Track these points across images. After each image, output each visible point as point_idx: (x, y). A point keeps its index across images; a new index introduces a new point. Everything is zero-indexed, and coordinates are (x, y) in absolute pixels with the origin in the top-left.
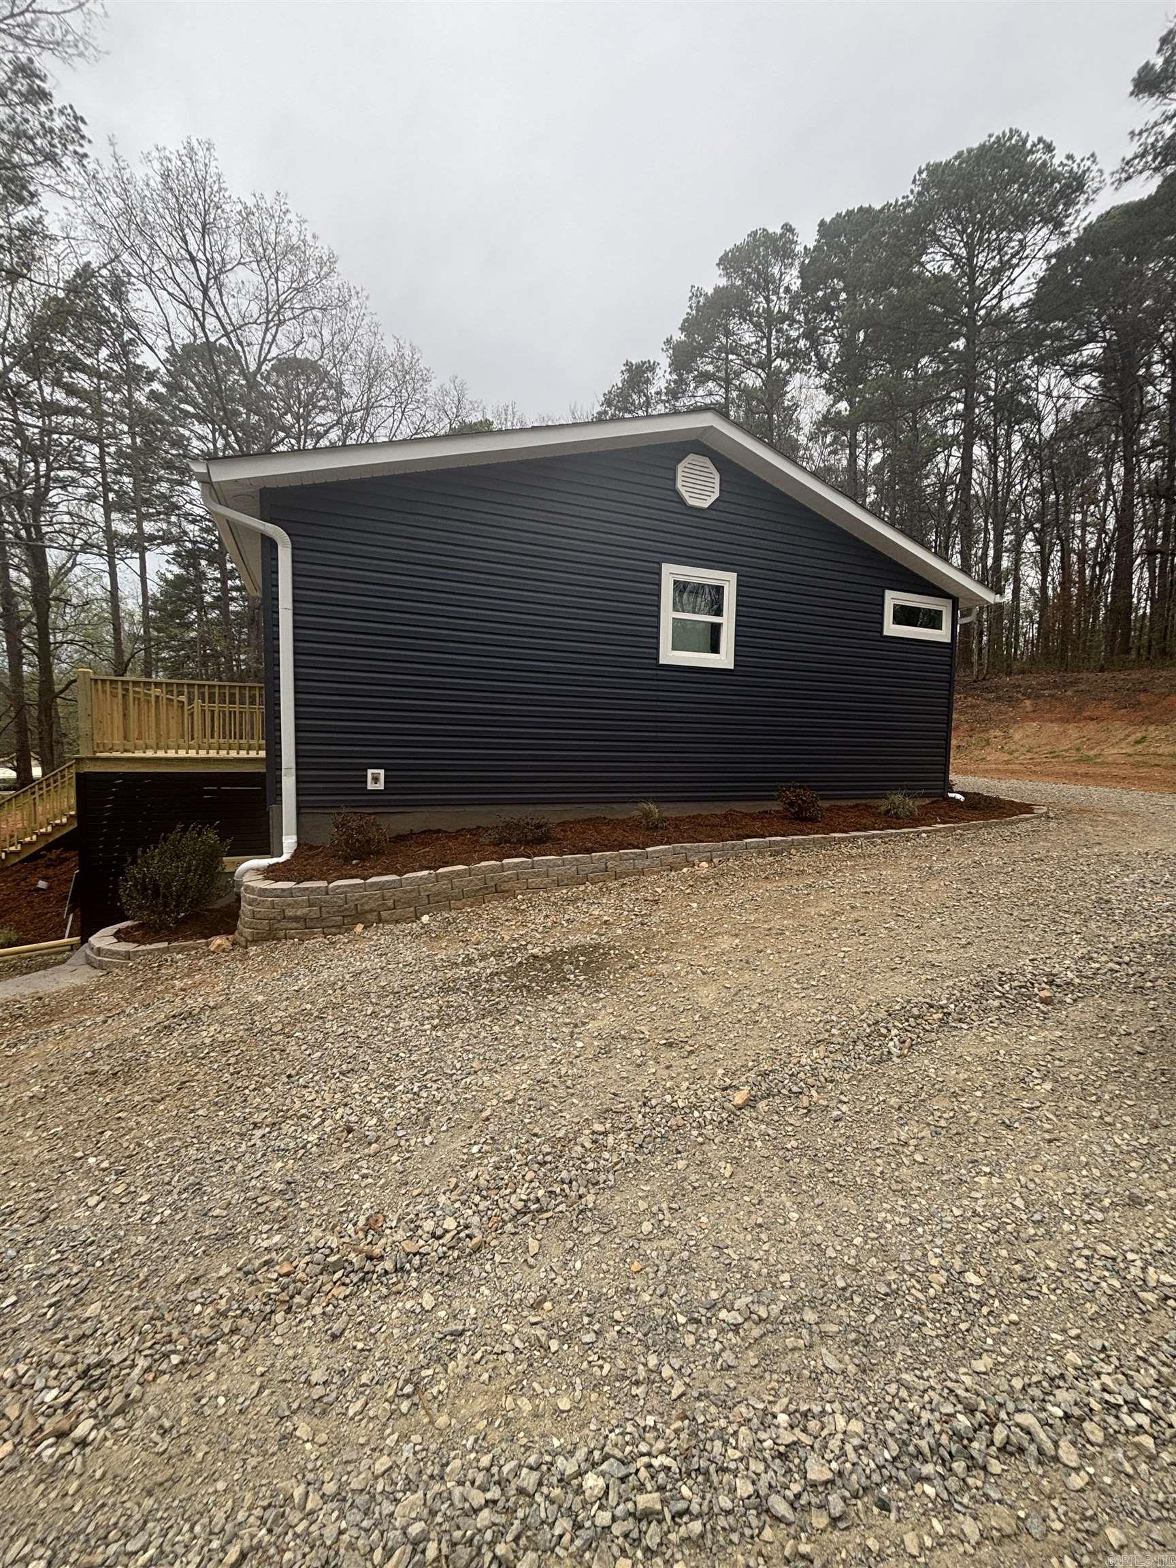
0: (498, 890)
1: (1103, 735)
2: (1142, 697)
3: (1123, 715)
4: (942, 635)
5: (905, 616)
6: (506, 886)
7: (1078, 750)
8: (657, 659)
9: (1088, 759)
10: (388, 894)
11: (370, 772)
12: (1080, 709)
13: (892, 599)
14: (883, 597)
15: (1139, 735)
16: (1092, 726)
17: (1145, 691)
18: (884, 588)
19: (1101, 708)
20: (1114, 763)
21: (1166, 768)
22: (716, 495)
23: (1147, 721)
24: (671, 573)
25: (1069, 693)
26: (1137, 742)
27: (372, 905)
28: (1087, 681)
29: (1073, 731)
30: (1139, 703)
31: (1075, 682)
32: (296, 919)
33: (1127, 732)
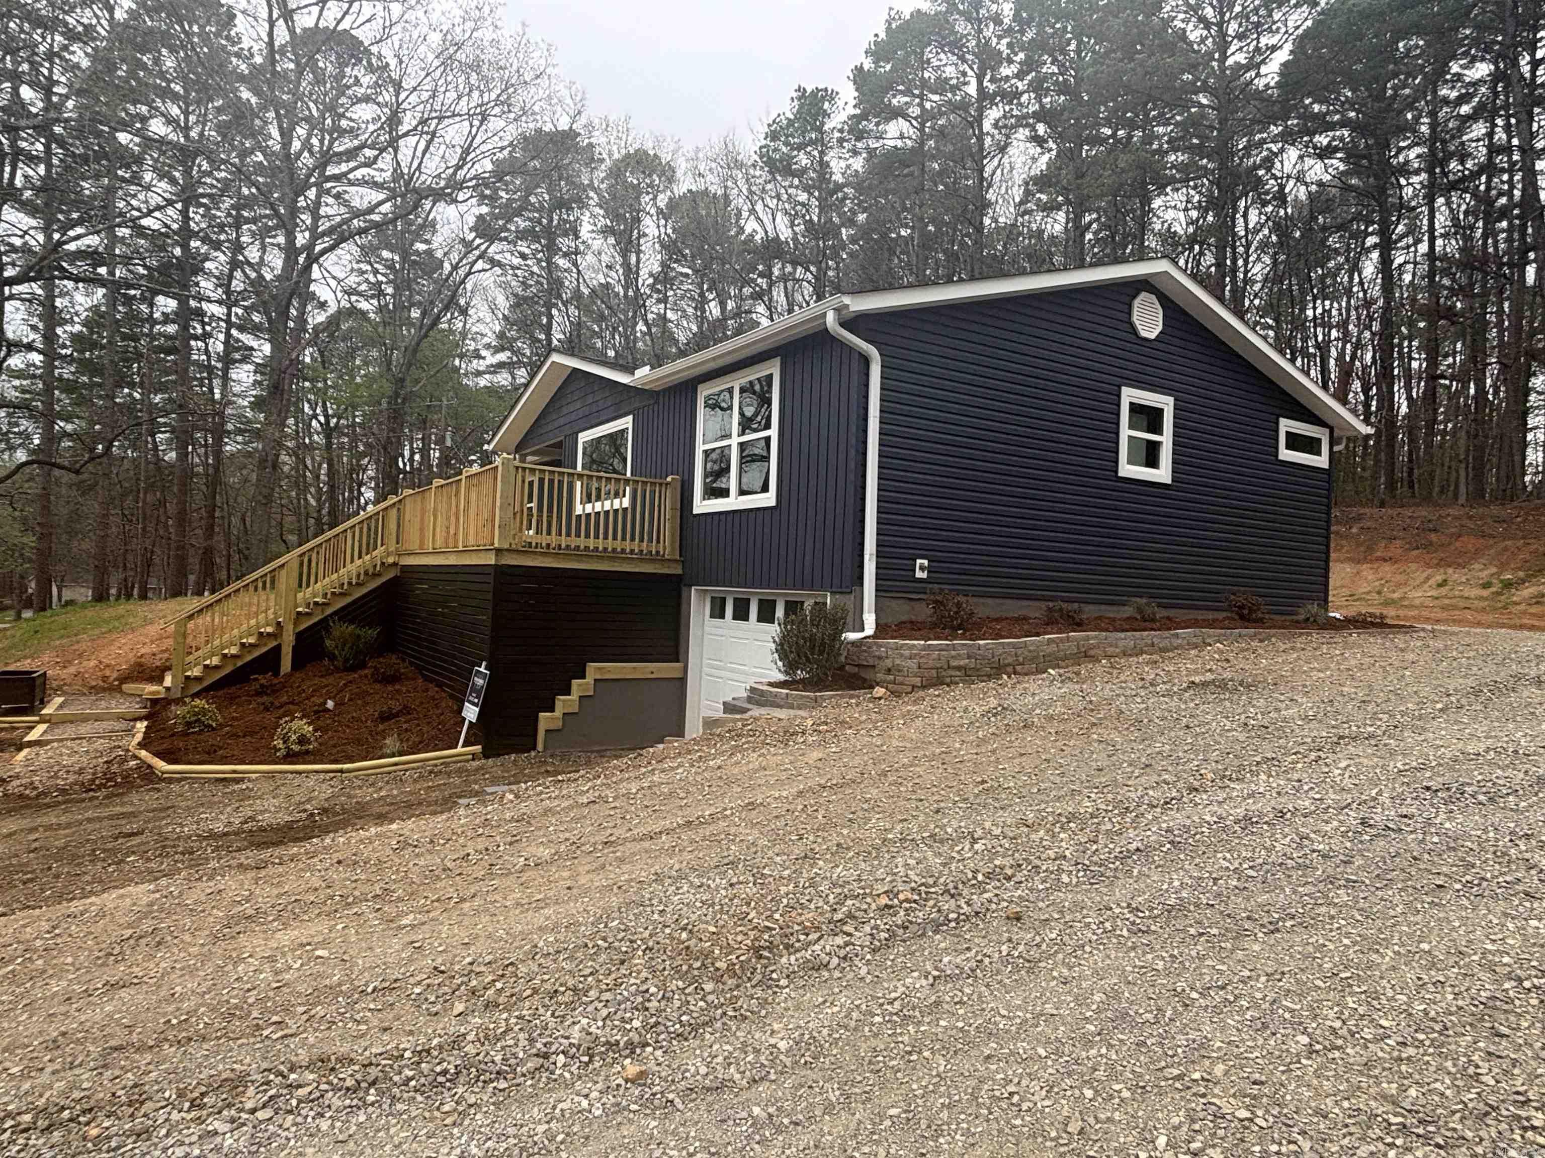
0: (1086, 655)
1: (1401, 578)
2: (1433, 537)
3: (1417, 557)
4: (1322, 461)
5: (1296, 442)
6: (1092, 653)
7: (1379, 593)
8: (1116, 472)
9: (1393, 602)
10: (1019, 652)
11: (919, 561)
12: (1370, 549)
13: (1286, 425)
14: (1277, 424)
15: (1439, 578)
16: (1387, 568)
17: (1435, 530)
18: (1278, 416)
19: (1392, 547)
20: (1422, 605)
21: (1476, 610)
22: (1160, 328)
23: (1442, 563)
24: (1129, 395)
25: (1354, 530)
26: (1440, 585)
27: (1010, 660)
28: (1371, 517)
29: (1366, 571)
30: (1431, 544)
31: (1359, 518)
32: (959, 668)
33: (1425, 575)
